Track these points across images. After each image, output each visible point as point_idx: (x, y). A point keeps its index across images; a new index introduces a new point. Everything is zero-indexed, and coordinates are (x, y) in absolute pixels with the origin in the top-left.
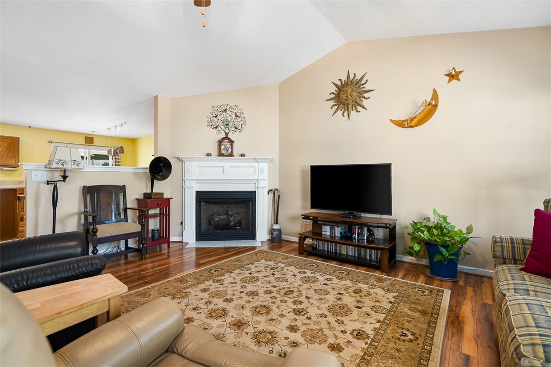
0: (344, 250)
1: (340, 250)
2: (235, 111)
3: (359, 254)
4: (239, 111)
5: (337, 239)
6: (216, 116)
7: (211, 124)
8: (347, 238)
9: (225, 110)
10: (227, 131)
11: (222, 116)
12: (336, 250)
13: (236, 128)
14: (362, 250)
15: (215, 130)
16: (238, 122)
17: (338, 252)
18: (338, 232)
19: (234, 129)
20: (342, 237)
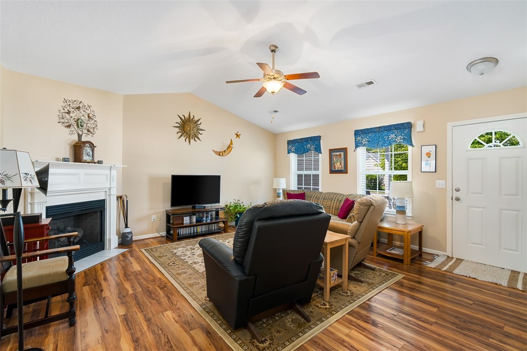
0: (200, 229)
1: (197, 230)
2: (88, 112)
3: (209, 228)
4: (92, 113)
5: (195, 223)
6: (69, 113)
7: (63, 121)
8: (199, 221)
9: (79, 108)
10: (80, 133)
11: (75, 114)
12: (194, 231)
13: (88, 131)
14: (210, 226)
15: (68, 130)
16: (91, 124)
17: (195, 231)
18: (194, 219)
19: (86, 131)
20: (197, 221)
